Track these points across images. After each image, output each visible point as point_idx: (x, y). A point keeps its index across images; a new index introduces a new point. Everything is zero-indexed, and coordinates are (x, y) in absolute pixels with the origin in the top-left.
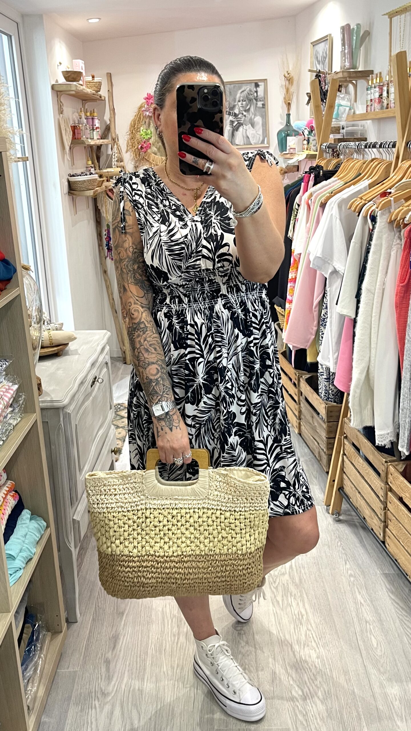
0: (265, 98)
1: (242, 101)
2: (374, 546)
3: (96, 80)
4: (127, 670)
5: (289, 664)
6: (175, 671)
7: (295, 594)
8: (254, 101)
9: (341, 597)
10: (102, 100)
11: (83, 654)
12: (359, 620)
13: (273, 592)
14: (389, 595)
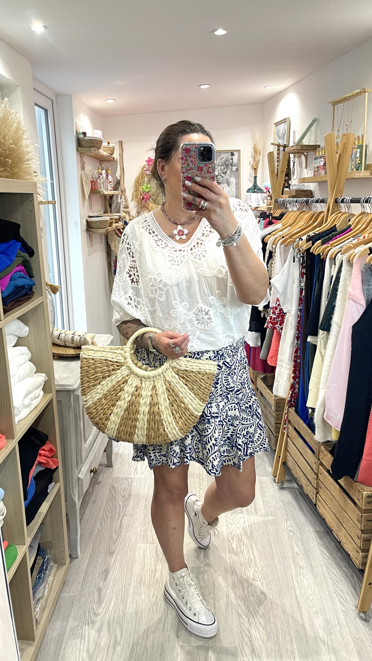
0: (238, 164)
1: (221, 166)
2: (309, 509)
3: (111, 145)
4: (114, 596)
5: (239, 597)
6: (151, 599)
7: (247, 544)
8: (230, 166)
9: (282, 547)
10: (115, 161)
11: (81, 583)
12: (295, 565)
13: (229, 541)
14: (319, 547)
